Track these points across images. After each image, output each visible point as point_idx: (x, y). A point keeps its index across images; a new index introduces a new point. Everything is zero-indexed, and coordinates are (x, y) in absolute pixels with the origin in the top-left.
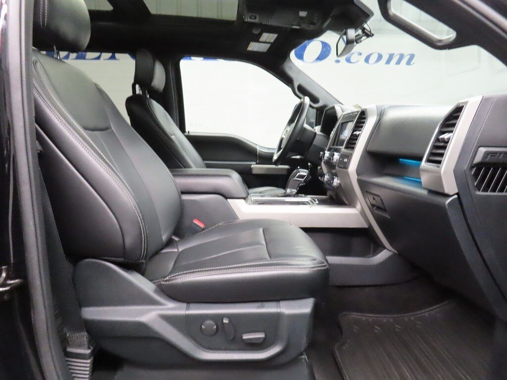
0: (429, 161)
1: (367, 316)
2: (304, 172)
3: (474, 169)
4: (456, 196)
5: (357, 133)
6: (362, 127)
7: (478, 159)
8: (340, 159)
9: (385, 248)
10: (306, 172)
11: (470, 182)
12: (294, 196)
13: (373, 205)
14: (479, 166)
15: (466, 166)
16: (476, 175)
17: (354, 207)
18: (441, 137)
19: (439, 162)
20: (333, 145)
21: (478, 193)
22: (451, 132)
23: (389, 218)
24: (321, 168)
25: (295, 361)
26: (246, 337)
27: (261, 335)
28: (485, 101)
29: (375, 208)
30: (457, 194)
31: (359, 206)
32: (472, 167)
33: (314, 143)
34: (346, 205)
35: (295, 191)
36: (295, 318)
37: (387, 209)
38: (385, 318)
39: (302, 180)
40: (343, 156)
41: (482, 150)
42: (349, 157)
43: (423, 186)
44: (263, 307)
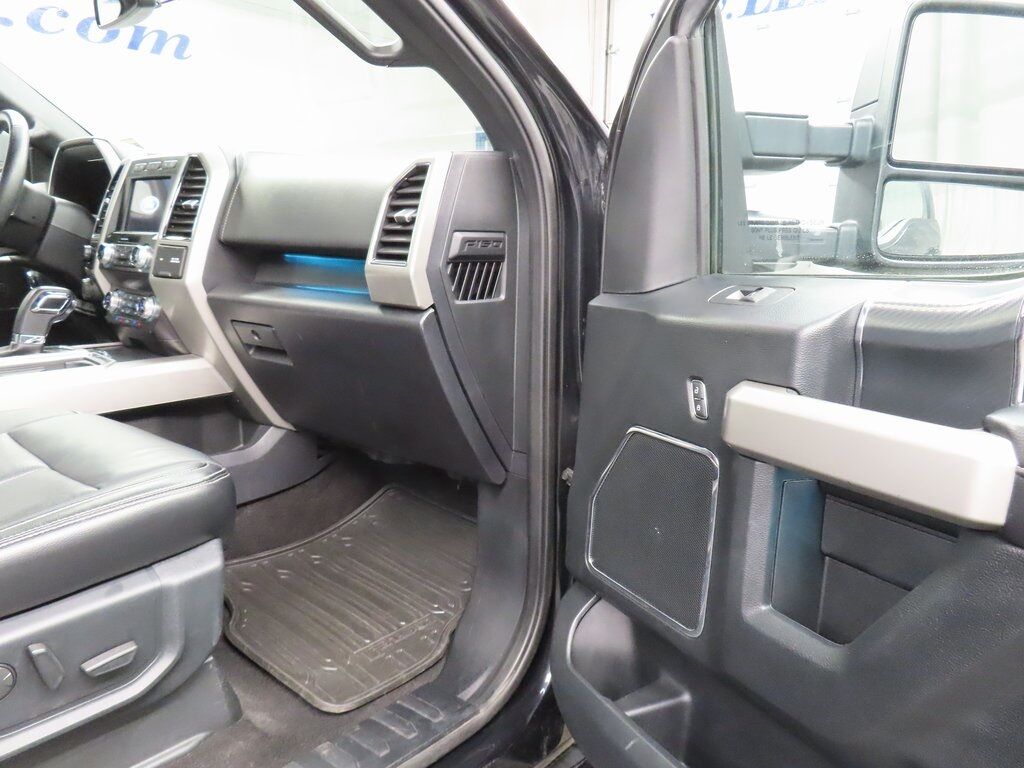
0: (380, 256)
1: (259, 558)
2: (59, 293)
3: (450, 266)
4: (432, 310)
5: (192, 203)
6: (200, 191)
7: (454, 251)
8: (157, 258)
9: (270, 424)
10: (64, 292)
11: (447, 287)
12: (42, 350)
13: (249, 346)
14: (455, 261)
15: (441, 263)
16: (453, 275)
17: (199, 355)
18: (398, 215)
19: (404, 257)
20: (118, 229)
21: (459, 302)
22: (415, 207)
23: (292, 364)
24: (94, 281)
25: (201, 670)
26: (90, 666)
27: (130, 648)
28: (456, 160)
29: (251, 352)
30: (433, 306)
31: (209, 353)
32: (448, 263)
33: (54, 223)
34: (178, 353)
35: (42, 340)
36: (193, 587)
37: (286, 350)
38: (288, 552)
39: (58, 310)
40: (166, 252)
41: (459, 236)
42: (181, 252)
43: (372, 299)
44: (120, 589)
